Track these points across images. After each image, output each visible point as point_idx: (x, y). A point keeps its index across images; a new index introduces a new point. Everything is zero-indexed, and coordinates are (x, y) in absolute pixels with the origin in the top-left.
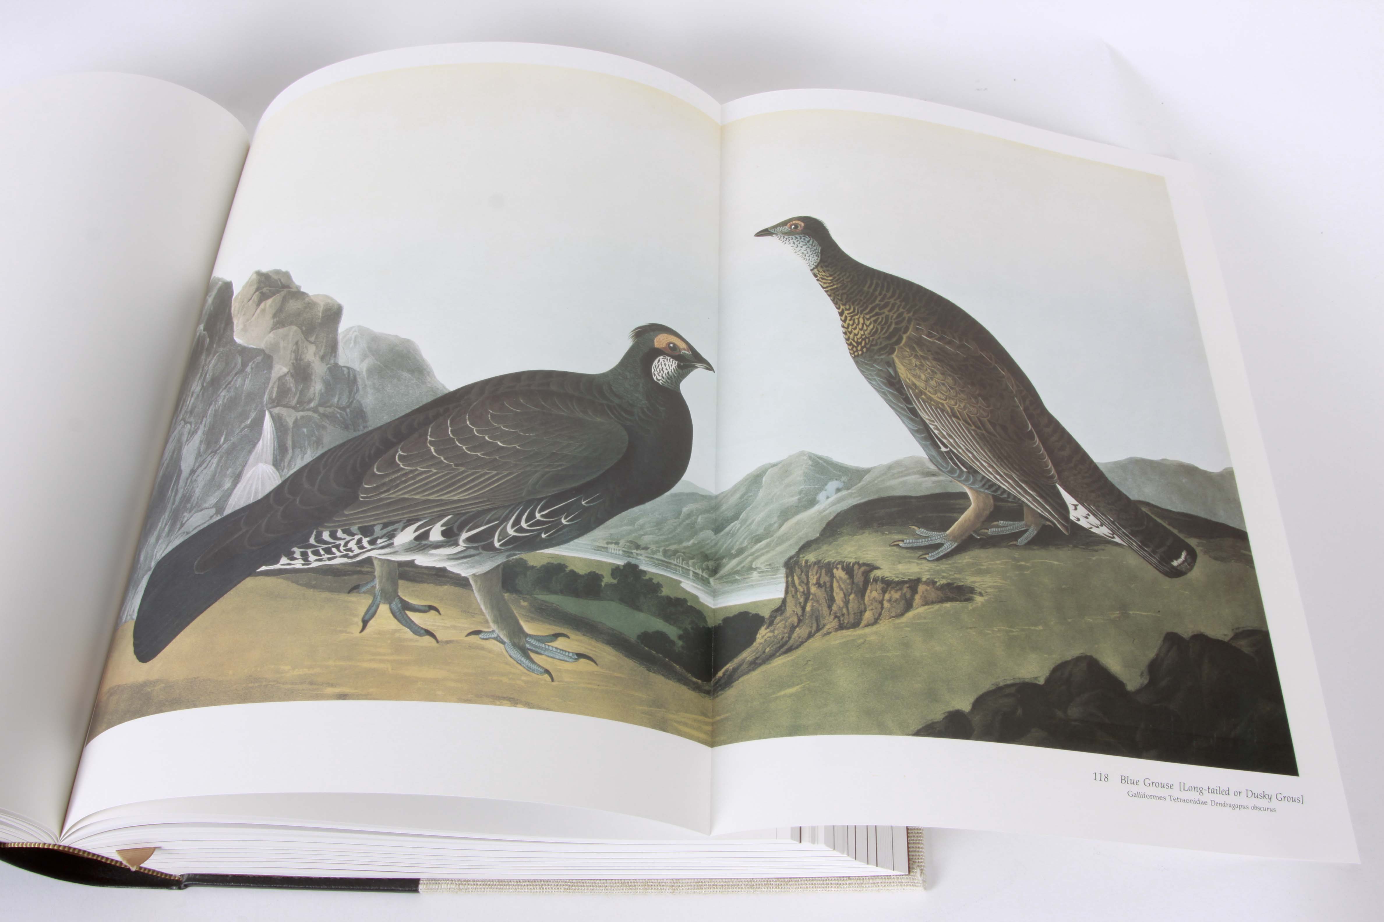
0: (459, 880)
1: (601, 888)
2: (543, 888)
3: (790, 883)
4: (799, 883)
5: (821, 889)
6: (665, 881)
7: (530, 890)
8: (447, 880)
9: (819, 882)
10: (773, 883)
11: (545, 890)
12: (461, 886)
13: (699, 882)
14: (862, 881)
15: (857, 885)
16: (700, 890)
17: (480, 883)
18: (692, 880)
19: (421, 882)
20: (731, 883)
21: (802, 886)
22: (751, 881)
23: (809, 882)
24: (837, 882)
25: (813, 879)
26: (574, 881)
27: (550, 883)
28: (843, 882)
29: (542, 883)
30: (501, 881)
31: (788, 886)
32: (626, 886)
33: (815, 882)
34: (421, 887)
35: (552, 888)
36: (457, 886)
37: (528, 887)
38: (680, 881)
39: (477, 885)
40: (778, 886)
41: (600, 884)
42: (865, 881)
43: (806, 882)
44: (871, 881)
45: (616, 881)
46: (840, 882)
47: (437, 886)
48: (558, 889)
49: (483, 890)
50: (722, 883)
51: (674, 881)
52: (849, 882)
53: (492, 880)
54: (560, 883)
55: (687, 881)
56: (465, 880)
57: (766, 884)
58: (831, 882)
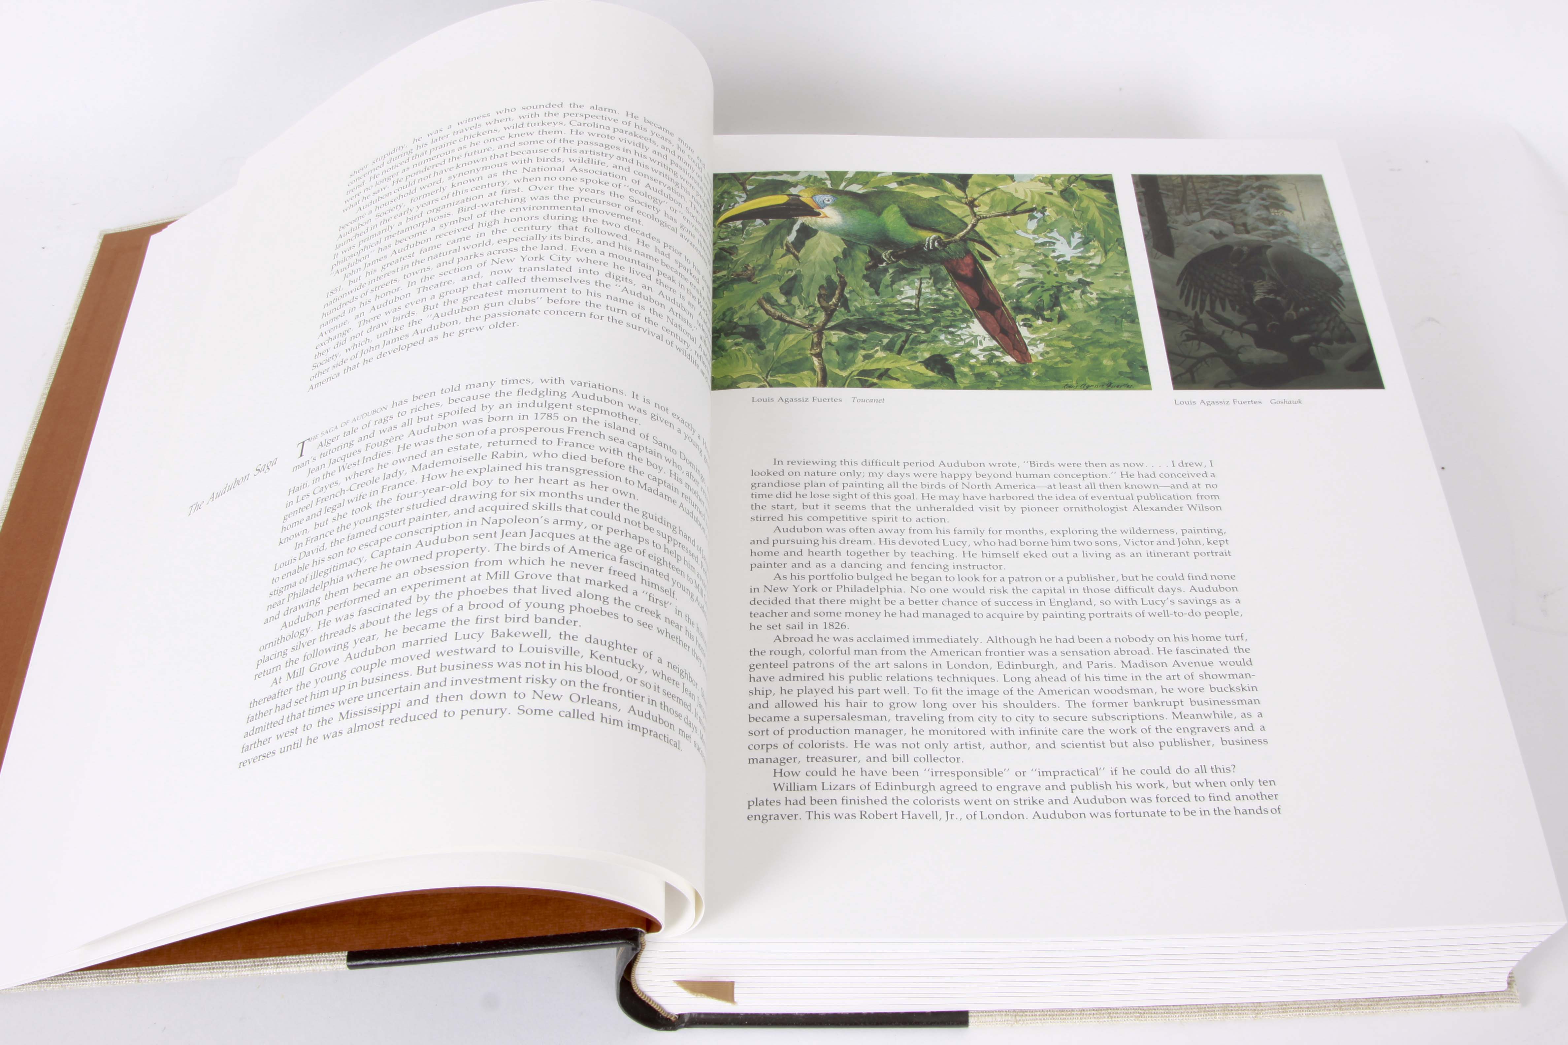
0: (1014, 1011)
1: (1177, 1015)
2: (1111, 1017)
3: (1381, 1003)
4: (1390, 1002)
5: (1414, 1009)
6: (1246, 1005)
7: (1097, 1020)
8: (999, 1011)
9: (1410, 1001)
10: (1363, 1003)
11: (1113, 1019)
12: (1018, 1018)
13: (1282, 1005)
14: (1455, 999)
15: (1451, 1003)
16: (1285, 1014)
17: (1039, 1013)
18: (1275, 1004)
19: (970, 1014)
20: (1317, 1005)
21: (1394, 1006)
22: (1338, 1002)
23: (1400, 1002)
24: (1429, 1000)
25: (1403, 998)
26: (1145, 1008)
27: (1119, 1011)
28: (1436, 1000)
29: (1109, 1011)
30: (1062, 1010)
31: (1380, 1007)
32: (1204, 1012)
33: (1407, 1001)
34: (971, 1020)
35: (1122, 1017)
36: (1014, 1018)
37: (1095, 1016)
38: (1262, 1004)
39: (1036, 1015)
40: (1368, 1007)
41: (1174, 1011)
42: (1459, 999)
43: (1397, 1002)
44: (1465, 998)
45: (1192, 1007)
46: (1433, 1000)
47: (990, 1018)
48: (1128, 1017)
49: (1043, 1021)
50: (1308, 1006)
51: (1256, 1005)
52: (1442, 1000)
53: (1053, 1010)
54: (1130, 1011)
55: (1269, 1004)
56: (1021, 1011)
57: (1355, 1005)
58: (1423, 1000)
